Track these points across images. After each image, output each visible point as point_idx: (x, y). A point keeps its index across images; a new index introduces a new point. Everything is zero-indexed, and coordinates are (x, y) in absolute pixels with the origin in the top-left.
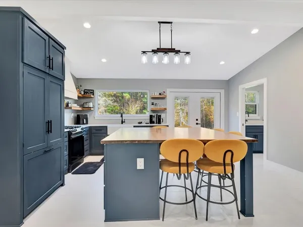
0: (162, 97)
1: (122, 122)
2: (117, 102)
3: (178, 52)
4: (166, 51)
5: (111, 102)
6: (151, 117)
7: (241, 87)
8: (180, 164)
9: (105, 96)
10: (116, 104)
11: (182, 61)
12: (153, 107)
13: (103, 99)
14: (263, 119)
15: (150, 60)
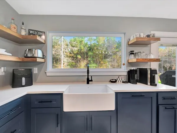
2: (74, 60)
5: (71, 60)
9: (67, 57)
10: (73, 61)
12: (133, 59)
13: (66, 58)
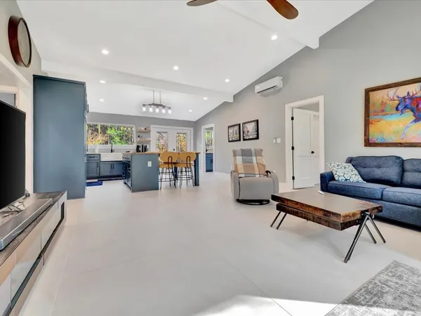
0: (147, 131)
1: (112, 151)
3: (164, 107)
4: (158, 105)
6: (138, 147)
7: (203, 127)
8: (168, 163)
11: (167, 112)
12: (139, 139)
14: (213, 149)
15: (147, 110)
